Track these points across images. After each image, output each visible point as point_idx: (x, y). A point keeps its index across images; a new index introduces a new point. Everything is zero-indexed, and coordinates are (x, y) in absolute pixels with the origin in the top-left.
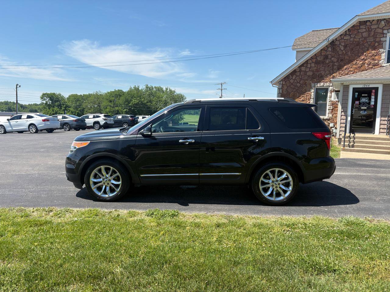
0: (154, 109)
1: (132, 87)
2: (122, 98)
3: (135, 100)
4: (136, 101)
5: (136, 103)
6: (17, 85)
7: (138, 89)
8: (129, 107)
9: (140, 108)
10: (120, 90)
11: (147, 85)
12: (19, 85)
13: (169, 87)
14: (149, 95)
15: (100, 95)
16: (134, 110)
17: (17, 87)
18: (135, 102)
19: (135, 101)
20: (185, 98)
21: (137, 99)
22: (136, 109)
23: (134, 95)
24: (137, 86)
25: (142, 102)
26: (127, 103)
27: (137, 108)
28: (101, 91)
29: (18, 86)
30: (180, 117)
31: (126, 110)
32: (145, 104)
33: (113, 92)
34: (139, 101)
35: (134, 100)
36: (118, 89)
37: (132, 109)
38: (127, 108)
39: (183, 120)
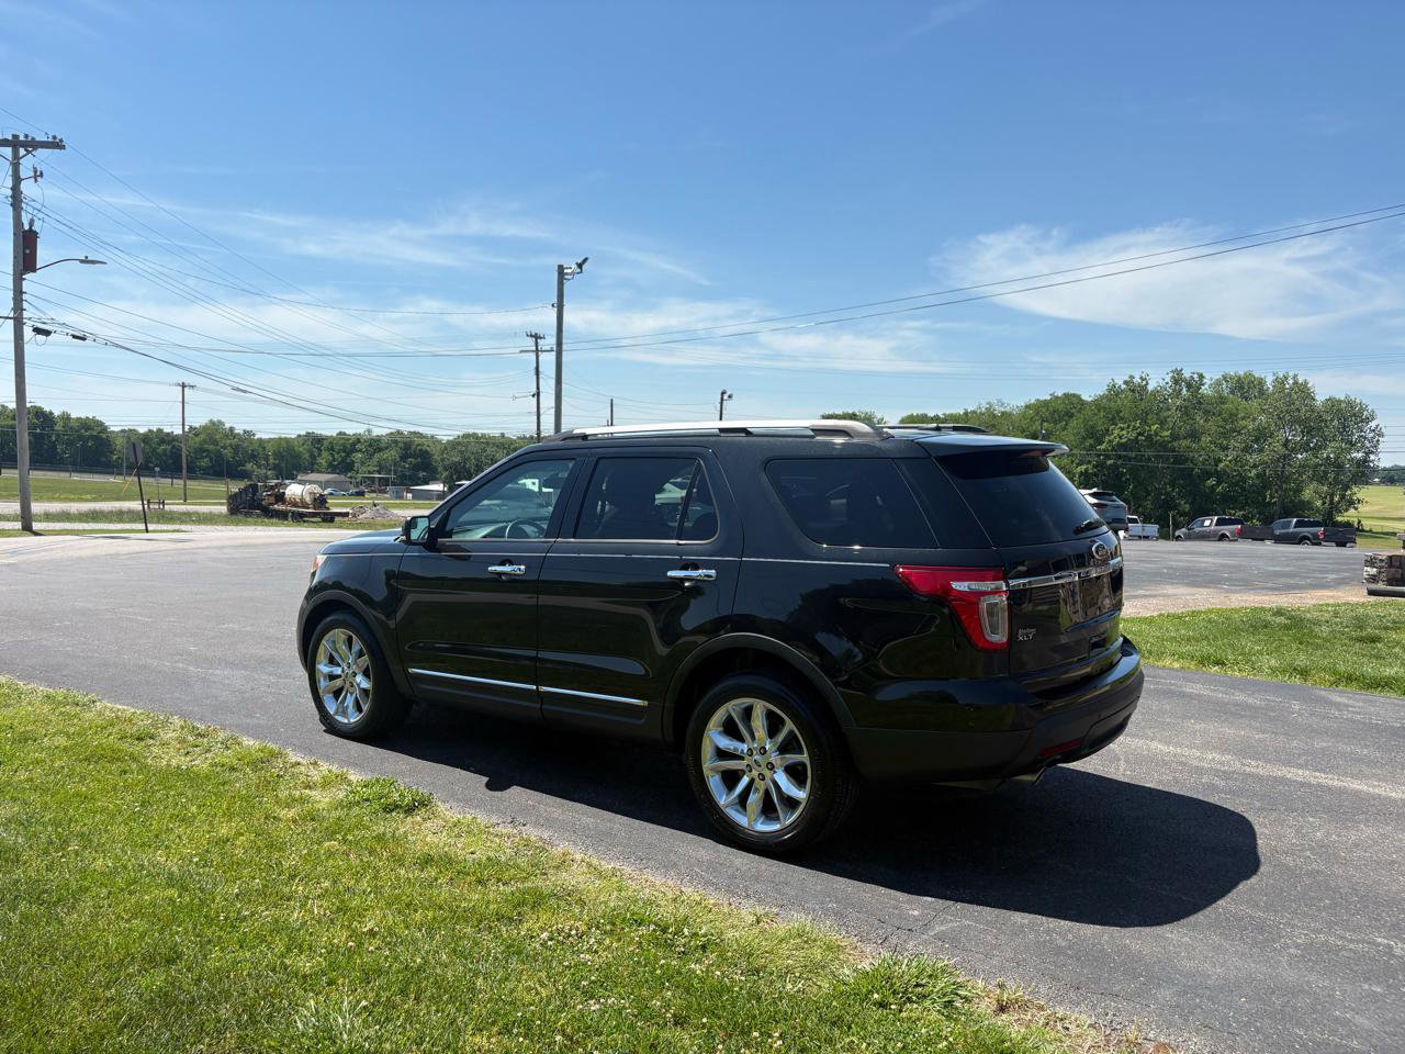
0: (1203, 464)
1: (1120, 382)
2: (1073, 423)
3: (1122, 429)
4: (1124, 432)
5: (1124, 440)
6: (723, 393)
7: (1144, 388)
8: (1099, 456)
9: (1141, 461)
10: (1074, 395)
11: (1179, 372)
12: (728, 393)
13: (1291, 374)
14: (1185, 411)
15: (1003, 413)
16: (1115, 467)
17: (722, 399)
18: (1120, 438)
19: (1120, 434)
20: (1371, 418)
21: (1128, 427)
22: (1123, 466)
23: (1119, 412)
24: (1137, 380)
25: (1149, 436)
26: (1091, 441)
27: (1130, 459)
28: (1004, 401)
29: (726, 397)
30: (1343, 497)
31: (1086, 470)
32: (1163, 445)
33: (1046, 404)
34: (1139, 434)
35: (1116, 432)
36: (1066, 391)
37: (1109, 462)
38: (1089, 462)
39: (1356, 509)
